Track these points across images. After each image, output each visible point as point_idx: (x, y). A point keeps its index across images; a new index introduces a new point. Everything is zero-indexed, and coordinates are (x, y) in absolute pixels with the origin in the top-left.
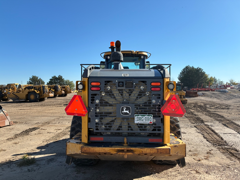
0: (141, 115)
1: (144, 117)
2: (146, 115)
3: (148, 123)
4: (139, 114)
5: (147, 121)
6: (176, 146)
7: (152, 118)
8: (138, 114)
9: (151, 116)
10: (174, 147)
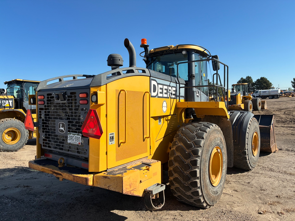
0: (72, 134)
1: (75, 136)
2: (76, 134)
3: (77, 144)
4: (72, 132)
5: (76, 142)
6: (107, 177)
7: (81, 137)
8: (70, 132)
9: (80, 135)
10: (103, 177)
